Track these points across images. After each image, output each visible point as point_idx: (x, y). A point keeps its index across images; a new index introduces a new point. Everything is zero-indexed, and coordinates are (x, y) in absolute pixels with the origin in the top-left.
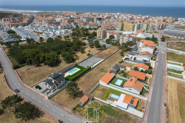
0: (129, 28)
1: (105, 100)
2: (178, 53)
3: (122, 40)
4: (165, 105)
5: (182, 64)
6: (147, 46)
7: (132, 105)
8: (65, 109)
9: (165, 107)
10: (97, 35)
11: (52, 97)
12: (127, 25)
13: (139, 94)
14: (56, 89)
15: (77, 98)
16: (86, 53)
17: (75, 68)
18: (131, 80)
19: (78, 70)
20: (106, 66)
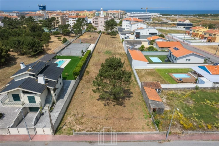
6: (137, 21)
11: (61, 126)
12: (84, 14)
13: (203, 62)
14: (54, 103)
15: (127, 102)
16: (55, 42)
17: (59, 60)
18: (176, 49)
19: (67, 61)
20: (108, 49)
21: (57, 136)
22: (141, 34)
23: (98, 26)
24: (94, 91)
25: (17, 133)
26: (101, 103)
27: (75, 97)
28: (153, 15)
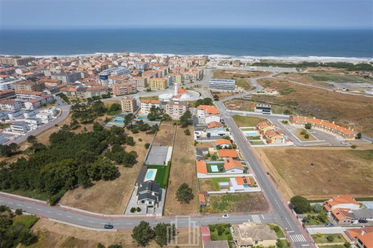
0: (158, 86)
1: (219, 191)
2: (242, 114)
3: (170, 111)
4: (268, 174)
5: (254, 128)
6: (211, 113)
7: (247, 184)
9: (269, 176)
10: (123, 109)
11: (164, 213)
12: (154, 81)
13: (242, 173)
14: (158, 203)
15: (191, 201)
16: (137, 144)
17: (149, 170)
18: (228, 161)
19: (155, 171)
20: (182, 154)
21: (164, 217)
22: (211, 135)
23: (172, 113)
24: (176, 198)
25: (149, 216)
26: (179, 203)
27: (166, 200)
28: (246, 64)
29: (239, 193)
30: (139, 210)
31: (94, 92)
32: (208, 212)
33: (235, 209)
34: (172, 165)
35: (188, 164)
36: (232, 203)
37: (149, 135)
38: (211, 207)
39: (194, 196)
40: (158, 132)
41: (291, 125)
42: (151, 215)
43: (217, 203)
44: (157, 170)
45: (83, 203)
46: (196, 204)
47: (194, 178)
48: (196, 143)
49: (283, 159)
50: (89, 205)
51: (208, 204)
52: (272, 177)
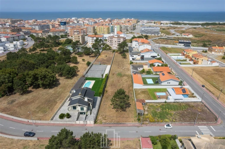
0: (103, 31)
1: (157, 100)
2: (168, 47)
3: (110, 43)
4: (203, 86)
6: (144, 43)
7: (186, 94)
8: (129, 125)
9: (204, 88)
11: (96, 121)
12: (100, 28)
13: (178, 85)
14: (91, 110)
15: (127, 109)
16: (81, 63)
17: (87, 81)
18: (163, 74)
19: (93, 82)
20: (120, 70)
21: (96, 124)
23: (112, 45)
24: (111, 105)
25: (79, 123)
26: (114, 110)
27: (101, 107)
28: (165, 24)
29: (177, 102)
30: (69, 116)
31: (54, 33)
32: (147, 121)
33: (177, 118)
34: (109, 78)
35: (124, 77)
36: (173, 112)
37: (91, 58)
38: (150, 116)
39: (130, 105)
40: (100, 56)
41: (210, 53)
42: (82, 122)
43: (156, 112)
44: (95, 81)
45: (13, 108)
46: (133, 113)
47: (131, 89)
48: (131, 63)
49: (213, 76)
50: (18, 110)
51: (146, 113)
52: (208, 89)
